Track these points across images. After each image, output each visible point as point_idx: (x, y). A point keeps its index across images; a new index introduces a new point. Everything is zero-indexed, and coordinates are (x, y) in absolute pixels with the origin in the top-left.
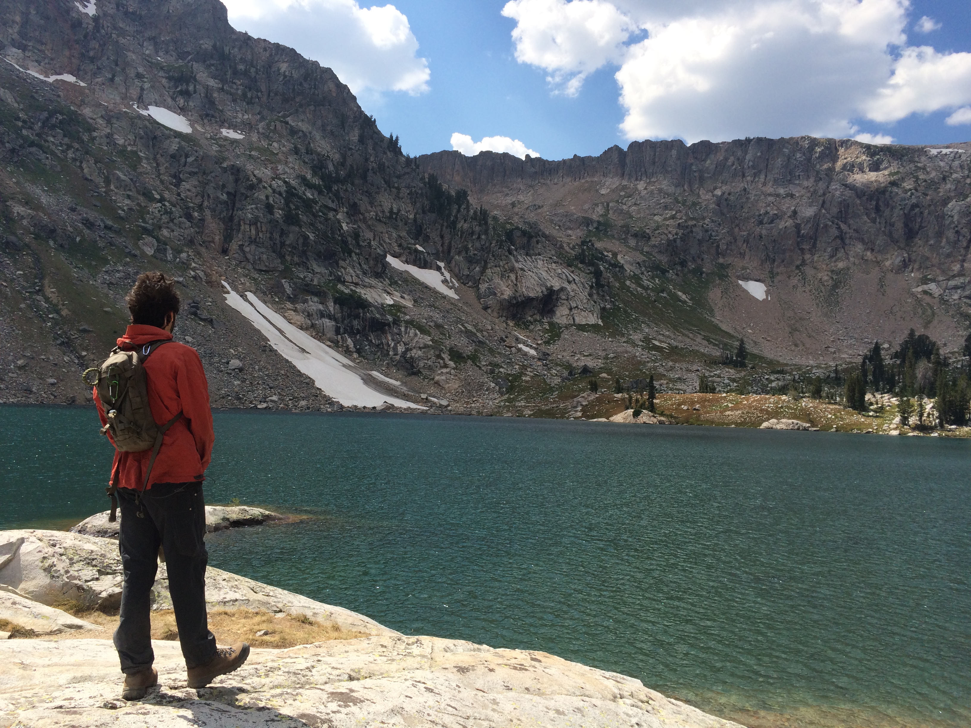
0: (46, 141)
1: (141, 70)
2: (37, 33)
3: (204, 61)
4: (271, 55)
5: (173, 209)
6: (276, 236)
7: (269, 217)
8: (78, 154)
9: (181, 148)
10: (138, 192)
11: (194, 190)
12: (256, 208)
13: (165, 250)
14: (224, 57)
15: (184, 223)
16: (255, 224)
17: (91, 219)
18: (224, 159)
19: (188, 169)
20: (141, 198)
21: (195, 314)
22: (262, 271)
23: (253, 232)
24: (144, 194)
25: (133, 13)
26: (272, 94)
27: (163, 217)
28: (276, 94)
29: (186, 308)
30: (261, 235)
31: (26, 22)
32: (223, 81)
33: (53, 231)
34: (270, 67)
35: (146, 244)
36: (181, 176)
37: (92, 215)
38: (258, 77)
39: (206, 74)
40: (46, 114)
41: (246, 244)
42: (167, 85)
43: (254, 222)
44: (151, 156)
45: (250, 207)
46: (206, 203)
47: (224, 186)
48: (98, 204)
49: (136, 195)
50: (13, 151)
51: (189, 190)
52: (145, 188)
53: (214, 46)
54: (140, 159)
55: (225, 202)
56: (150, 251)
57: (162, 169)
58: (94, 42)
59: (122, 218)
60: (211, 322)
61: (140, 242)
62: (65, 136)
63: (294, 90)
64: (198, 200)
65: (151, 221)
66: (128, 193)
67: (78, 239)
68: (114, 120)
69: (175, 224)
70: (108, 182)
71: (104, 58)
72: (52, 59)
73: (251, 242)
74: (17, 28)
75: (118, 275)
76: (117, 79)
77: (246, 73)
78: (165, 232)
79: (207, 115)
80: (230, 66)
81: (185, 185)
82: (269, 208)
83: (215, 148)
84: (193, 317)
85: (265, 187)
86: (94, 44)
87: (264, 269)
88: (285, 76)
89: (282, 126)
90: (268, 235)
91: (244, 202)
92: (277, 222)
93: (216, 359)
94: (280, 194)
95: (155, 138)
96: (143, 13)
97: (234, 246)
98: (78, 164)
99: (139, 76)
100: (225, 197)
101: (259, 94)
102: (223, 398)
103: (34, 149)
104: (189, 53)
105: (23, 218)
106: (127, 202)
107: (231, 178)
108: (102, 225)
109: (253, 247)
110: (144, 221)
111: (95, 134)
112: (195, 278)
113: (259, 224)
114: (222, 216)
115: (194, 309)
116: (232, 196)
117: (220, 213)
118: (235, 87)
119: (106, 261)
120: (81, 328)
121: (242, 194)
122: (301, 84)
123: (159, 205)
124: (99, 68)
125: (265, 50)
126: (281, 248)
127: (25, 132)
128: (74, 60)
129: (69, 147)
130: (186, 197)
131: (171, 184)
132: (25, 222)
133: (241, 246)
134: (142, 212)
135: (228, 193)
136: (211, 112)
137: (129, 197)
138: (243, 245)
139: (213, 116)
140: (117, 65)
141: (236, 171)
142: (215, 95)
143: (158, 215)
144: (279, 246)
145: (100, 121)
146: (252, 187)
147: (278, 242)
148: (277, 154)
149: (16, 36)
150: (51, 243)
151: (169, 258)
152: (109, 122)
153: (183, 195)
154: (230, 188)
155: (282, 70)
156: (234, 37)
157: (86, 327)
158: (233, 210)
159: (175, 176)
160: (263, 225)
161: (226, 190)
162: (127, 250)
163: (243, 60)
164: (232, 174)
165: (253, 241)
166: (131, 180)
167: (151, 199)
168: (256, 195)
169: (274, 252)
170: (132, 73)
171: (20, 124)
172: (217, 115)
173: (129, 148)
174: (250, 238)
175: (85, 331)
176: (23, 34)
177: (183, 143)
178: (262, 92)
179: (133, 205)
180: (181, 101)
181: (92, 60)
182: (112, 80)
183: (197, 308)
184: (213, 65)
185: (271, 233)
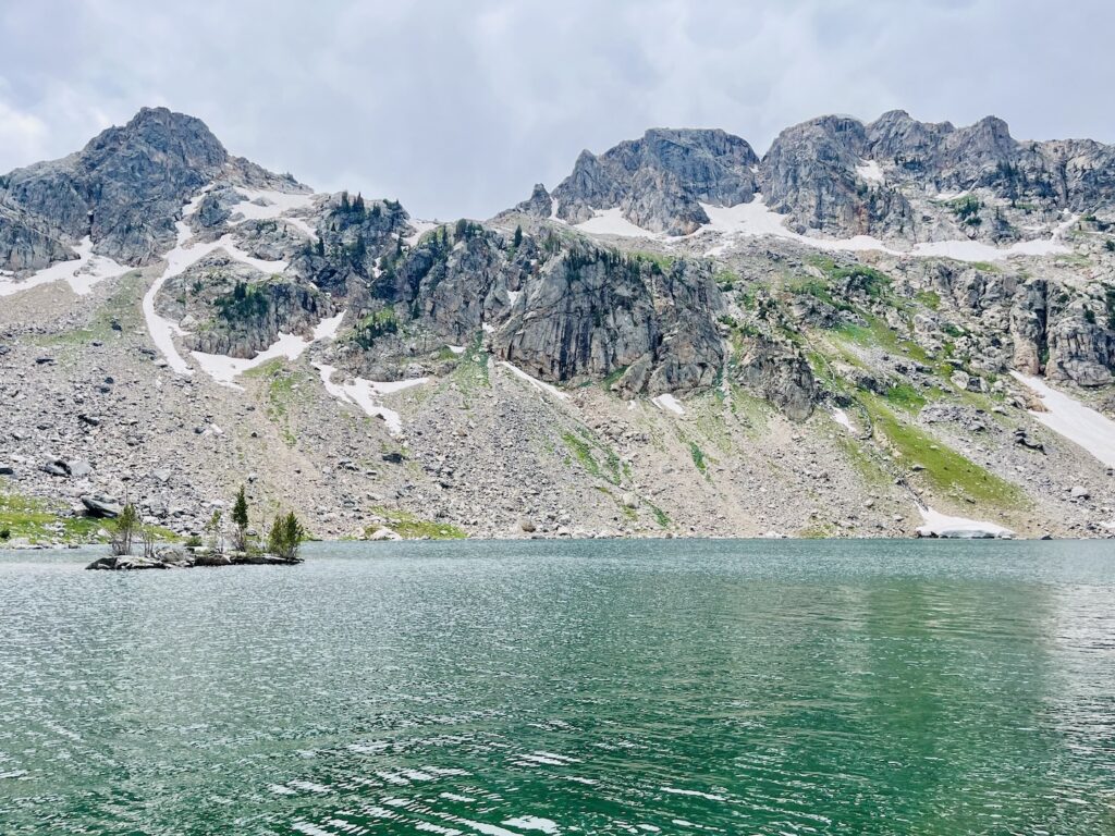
0: (852, 302)
1: (927, 213)
2: (830, 210)
3: (990, 184)
4: (1064, 154)
5: (980, 339)
6: (1102, 345)
7: (1090, 326)
8: (881, 307)
9: (978, 277)
10: (942, 330)
11: (997, 315)
12: (1074, 320)
13: (978, 381)
14: (1010, 173)
15: (993, 351)
16: (1075, 336)
17: (904, 365)
18: (1026, 277)
19: (988, 295)
20: (946, 336)
21: (1022, 442)
22: (1088, 386)
23: (1073, 345)
24: (948, 331)
25: (912, 162)
26: (1071, 194)
27: (971, 349)
28: (1076, 193)
29: (1011, 436)
30: (1082, 347)
31: (820, 203)
32: (1014, 197)
33: (873, 381)
34: (1065, 166)
35: (958, 379)
36: (982, 304)
37: (904, 361)
38: (1051, 181)
39: (994, 195)
40: (848, 279)
41: (1067, 360)
42: (954, 219)
43: (1074, 335)
44: (949, 292)
45: (1065, 320)
46: (1013, 327)
47: (1031, 305)
48: (906, 349)
49: (940, 333)
50: (828, 317)
51: (992, 317)
52: (948, 325)
53: (999, 166)
54: (938, 298)
55: (1035, 321)
56: (963, 385)
57: (961, 302)
58: (879, 201)
59: (931, 358)
60: (1041, 448)
61: (952, 379)
62: (867, 294)
63: (1096, 182)
64: (1003, 325)
65: (958, 356)
66: (933, 333)
67: (895, 385)
68: (908, 268)
69: (985, 354)
70: (911, 327)
71: (891, 213)
72: (845, 229)
73: (1072, 357)
74: (813, 211)
75: (936, 413)
76: (905, 229)
77: (1038, 182)
78: (974, 363)
79: (1001, 237)
80: (1019, 180)
81: (987, 313)
82: (1090, 317)
83: (1015, 267)
84: (1020, 445)
85: (1081, 296)
86: (880, 203)
87: (1092, 384)
88: (1084, 171)
89: (1088, 225)
90: (1092, 346)
91: (1058, 316)
92: (1101, 329)
93: (1055, 488)
94: (1100, 299)
95: (950, 273)
96: (921, 159)
97: (1051, 365)
98: (882, 316)
99: (926, 219)
100: (1034, 316)
101: (1056, 198)
102: (1073, 528)
103: (845, 312)
104: (972, 181)
105: (846, 374)
106: (933, 341)
107: (1038, 294)
108: (914, 368)
109: (1075, 362)
110: (952, 357)
111: (892, 285)
112: (1015, 405)
113: (1079, 337)
114: (1033, 336)
115: (1021, 437)
116: (1042, 313)
117: (1031, 334)
118: (1027, 199)
119: (922, 401)
120: (914, 467)
121: (1054, 308)
122: (1105, 173)
123: (965, 338)
124: (887, 224)
125: (1056, 151)
126: (1109, 357)
127: (834, 299)
128: (863, 224)
129: (872, 302)
130: (991, 324)
131: (973, 315)
132: (848, 378)
133: (1061, 365)
134: (949, 349)
135: (1037, 311)
136: (1004, 233)
137: (934, 337)
138: (1062, 362)
139: (1007, 236)
140: (903, 216)
141: (1042, 286)
142: (1007, 213)
143: (965, 348)
144: (1106, 356)
145: (895, 272)
146: (1064, 299)
147: (1105, 351)
148: (1087, 256)
149: (814, 219)
150: (872, 392)
151: (983, 389)
152: (902, 269)
153: (986, 323)
154: (1038, 306)
155: (1079, 166)
156: (1019, 149)
157: (919, 466)
158: (1045, 327)
159: (975, 306)
160: (1084, 336)
161: (1034, 308)
162: (941, 388)
163: (1033, 170)
164: (1039, 289)
165: (1072, 356)
166: (933, 319)
167: (957, 334)
168: (1070, 306)
169: (1101, 363)
170: (918, 218)
171: (830, 293)
172: (1011, 233)
173: (926, 290)
174: (1070, 353)
175: (917, 469)
176: (819, 216)
177: (979, 271)
178: (1058, 195)
179: (938, 343)
180: (971, 230)
181: (880, 219)
182: (901, 231)
183: (1024, 435)
184: (1000, 185)
185: (1095, 344)
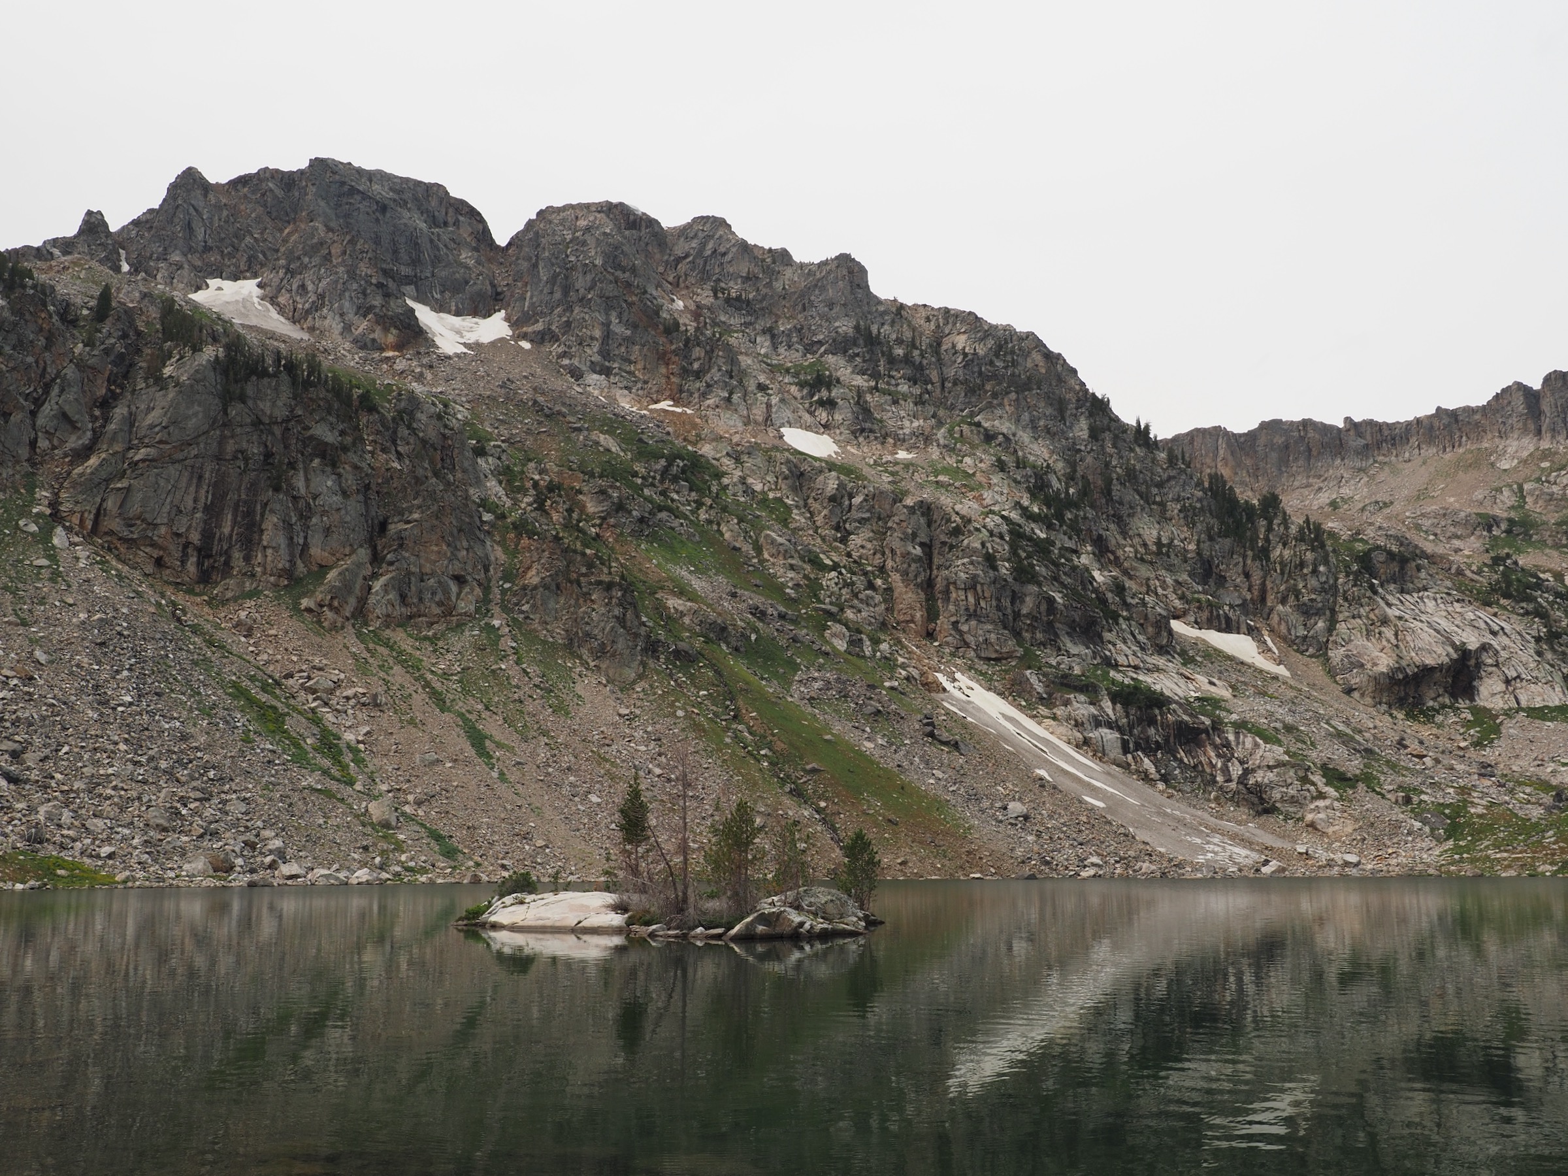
0: (673, 500)
1: (762, 379)
2: (623, 349)
3: (845, 352)
4: (938, 326)
5: (854, 578)
6: (1006, 602)
7: (991, 573)
8: (712, 512)
9: (841, 486)
10: (802, 558)
11: (869, 545)
12: (972, 563)
13: (861, 640)
14: (872, 341)
15: (872, 598)
16: (974, 588)
17: (762, 607)
18: (906, 493)
19: (855, 515)
20: (808, 567)
21: (931, 735)
22: (989, 659)
23: (971, 600)
24: (810, 561)
25: (738, 298)
26: (948, 385)
27: (844, 591)
28: (955, 384)
29: (917, 727)
30: (983, 604)
31: (608, 335)
32: (876, 376)
33: (724, 629)
34: (939, 344)
35: (834, 635)
36: (847, 526)
37: (757, 600)
38: (925, 362)
39: (849, 370)
40: (663, 462)
41: (963, 620)
42: (799, 395)
43: (972, 585)
44: (801, 503)
45: (959, 562)
46: (890, 564)
47: (914, 535)
48: (758, 582)
49: (800, 563)
50: (642, 520)
51: (863, 547)
52: (810, 551)
53: (857, 328)
54: (788, 509)
55: (918, 560)
56: (841, 645)
57: (819, 519)
58: (698, 349)
59: (794, 600)
60: (956, 746)
61: (827, 633)
62: (691, 490)
63: (980, 373)
64: (878, 560)
65: (828, 600)
66: (790, 561)
67: (753, 637)
68: (745, 458)
69: (861, 601)
70: (758, 549)
71: (714, 370)
72: (646, 382)
73: (970, 616)
74: (596, 346)
75: (817, 685)
76: (735, 397)
77: (907, 360)
78: (850, 614)
79: (863, 430)
80: (883, 353)
81: (855, 540)
82: (990, 560)
83: (886, 478)
84: (930, 740)
85: (977, 530)
86: (697, 352)
87: (994, 656)
88: (965, 355)
89: (972, 431)
90: (994, 603)
91: (950, 556)
92: (1005, 580)
93: (986, 804)
94: (1002, 537)
95: (802, 474)
96: (751, 296)
97: (943, 623)
98: (715, 527)
99: (762, 388)
100: (918, 551)
101: (929, 387)
102: (1023, 862)
103: (663, 515)
104: (820, 343)
105: (682, 614)
106: (791, 574)
107: (922, 520)
108: (775, 613)
109: (973, 623)
110: (820, 601)
111: (725, 481)
112: (907, 679)
113: (979, 587)
114: (919, 580)
115: (930, 728)
116: (927, 547)
117: (916, 576)
118: (893, 382)
119: (795, 667)
120: (808, 767)
121: (944, 543)
122: (991, 363)
123: (833, 574)
124: (708, 386)
125: (928, 320)
126: (1014, 620)
127: (647, 492)
128: (674, 379)
129: (699, 504)
130: (860, 557)
131: (835, 540)
132: (687, 620)
133: (955, 624)
134: (813, 588)
135: (922, 545)
136: (868, 425)
137: (792, 567)
138: (957, 622)
139: (871, 431)
140: (731, 377)
141: (926, 509)
142: (868, 398)
143: (836, 589)
144: (1010, 618)
145: (725, 461)
146: (957, 532)
147: (1009, 611)
148: (974, 474)
149: (597, 358)
150: (724, 647)
151: (867, 653)
152: (738, 460)
153: (855, 555)
154: (923, 537)
155: (959, 347)
156: (881, 308)
157: (814, 765)
158: (931, 570)
159: (837, 528)
160: (985, 587)
161: (918, 540)
162: (815, 647)
163: (899, 341)
164: (923, 514)
165: (972, 615)
166: (789, 541)
167: (823, 568)
168: (966, 542)
169: (1005, 628)
170: (752, 386)
171: (639, 481)
172: (876, 427)
173: (771, 495)
174: (967, 609)
175: (814, 771)
176: (605, 354)
177: (842, 477)
178: (933, 384)
179: (798, 577)
180: (823, 415)
181: (698, 375)
182: (729, 400)
183: (932, 724)
184: (857, 355)
185: (998, 599)
